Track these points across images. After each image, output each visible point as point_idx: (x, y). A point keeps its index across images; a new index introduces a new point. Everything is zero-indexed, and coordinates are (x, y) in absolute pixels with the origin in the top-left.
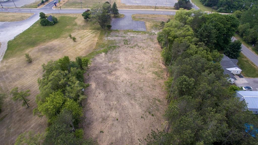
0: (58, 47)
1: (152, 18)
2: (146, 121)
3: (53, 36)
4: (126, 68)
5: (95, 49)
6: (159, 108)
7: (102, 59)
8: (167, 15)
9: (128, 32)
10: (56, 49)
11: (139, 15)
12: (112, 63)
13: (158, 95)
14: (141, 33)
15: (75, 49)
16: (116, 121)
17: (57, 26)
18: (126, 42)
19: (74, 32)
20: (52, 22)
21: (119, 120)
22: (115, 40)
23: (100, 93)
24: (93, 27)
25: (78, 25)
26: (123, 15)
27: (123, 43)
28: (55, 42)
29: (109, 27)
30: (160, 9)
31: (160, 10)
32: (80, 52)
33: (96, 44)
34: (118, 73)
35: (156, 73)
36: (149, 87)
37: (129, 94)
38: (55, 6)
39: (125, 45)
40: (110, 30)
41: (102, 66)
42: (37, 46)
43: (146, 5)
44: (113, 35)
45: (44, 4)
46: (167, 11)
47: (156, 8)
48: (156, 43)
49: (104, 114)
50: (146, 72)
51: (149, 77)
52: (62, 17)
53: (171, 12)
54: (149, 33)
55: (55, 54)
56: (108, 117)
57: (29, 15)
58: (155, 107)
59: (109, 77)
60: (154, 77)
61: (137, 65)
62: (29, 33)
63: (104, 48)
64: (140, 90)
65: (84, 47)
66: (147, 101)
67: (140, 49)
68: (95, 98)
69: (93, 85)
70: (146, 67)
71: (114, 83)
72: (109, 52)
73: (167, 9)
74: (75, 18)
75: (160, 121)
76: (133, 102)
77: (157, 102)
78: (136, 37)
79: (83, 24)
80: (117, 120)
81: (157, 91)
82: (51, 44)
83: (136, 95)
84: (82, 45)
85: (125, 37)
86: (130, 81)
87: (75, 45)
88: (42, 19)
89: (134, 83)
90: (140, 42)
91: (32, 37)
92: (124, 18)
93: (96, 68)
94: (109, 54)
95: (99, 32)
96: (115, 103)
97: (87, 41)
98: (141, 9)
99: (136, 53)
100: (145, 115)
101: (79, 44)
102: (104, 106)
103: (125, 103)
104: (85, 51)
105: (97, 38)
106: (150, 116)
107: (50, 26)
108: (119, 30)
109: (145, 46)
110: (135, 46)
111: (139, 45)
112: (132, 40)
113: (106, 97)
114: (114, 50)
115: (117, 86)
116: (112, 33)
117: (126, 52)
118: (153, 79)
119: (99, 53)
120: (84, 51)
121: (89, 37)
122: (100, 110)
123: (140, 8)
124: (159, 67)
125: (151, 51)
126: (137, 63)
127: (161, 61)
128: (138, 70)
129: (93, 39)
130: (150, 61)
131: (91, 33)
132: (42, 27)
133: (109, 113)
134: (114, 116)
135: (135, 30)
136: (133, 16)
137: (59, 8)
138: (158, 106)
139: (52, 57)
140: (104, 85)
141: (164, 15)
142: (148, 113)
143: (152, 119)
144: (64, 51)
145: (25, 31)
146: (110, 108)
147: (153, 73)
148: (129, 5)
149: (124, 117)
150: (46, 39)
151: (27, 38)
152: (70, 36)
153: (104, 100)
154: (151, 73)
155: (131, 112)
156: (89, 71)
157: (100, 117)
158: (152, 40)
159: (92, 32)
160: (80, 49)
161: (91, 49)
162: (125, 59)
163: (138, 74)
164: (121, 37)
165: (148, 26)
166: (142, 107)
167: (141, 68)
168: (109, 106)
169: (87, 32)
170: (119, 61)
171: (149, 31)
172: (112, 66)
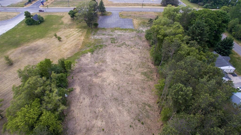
0: (42, 47)
1: (139, 15)
2: (135, 130)
3: (38, 36)
4: (113, 68)
5: (81, 49)
6: (150, 114)
7: (87, 59)
8: (155, 12)
9: (115, 30)
10: (40, 50)
11: (127, 12)
12: (98, 64)
13: (148, 98)
14: (129, 30)
15: (60, 49)
16: (102, 132)
17: (42, 25)
18: (113, 41)
19: (60, 31)
20: (38, 21)
21: (105, 130)
22: (101, 39)
23: (84, 99)
24: (80, 26)
25: (64, 24)
26: (110, 12)
27: (110, 42)
28: (40, 42)
29: (96, 25)
30: (147, 6)
31: (147, 8)
32: (65, 52)
33: (82, 43)
34: (104, 75)
35: (145, 74)
36: (138, 90)
37: (116, 99)
38: (42, 5)
39: (112, 44)
40: (96, 28)
41: (88, 68)
42: (20, 47)
43: (134, 2)
44: (100, 33)
45: (32, 3)
46: (154, 8)
47: (143, 5)
48: (144, 41)
49: (88, 123)
50: (134, 73)
51: (138, 79)
52: (48, 16)
53: (158, 9)
54: (137, 31)
55: (39, 54)
56: (93, 127)
57: (15, 14)
58: (144, 114)
59: (95, 80)
60: (143, 78)
61: (125, 66)
62: (14, 32)
63: (90, 48)
64: (128, 94)
65: (70, 47)
66: (136, 106)
67: (128, 48)
68: (79, 104)
69: (78, 89)
70: (134, 68)
71: (101, 87)
72: (95, 52)
73: (153, 6)
74: (62, 17)
75: (151, 130)
76: (120, 108)
77: (147, 107)
78: (123, 35)
79: (70, 23)
80: (103, 130)
81: (146, 94)
82: (35, 45)
83: (124, 99)
84: (67, 45)
85: (112, 35)
86: (117, 84)
87: (60, 45)
88: (27, 19)
89: (122, 86)
90: (128, 40)
91: (16, 37)
92: (111, 16)
93: (81, 70)
94: (95, 54)
95: (86, 30)
97: (73, 41)
98: (129, 6)
99: (124, 53)
100: (135, 124)
101: (64, 43)
102: (89, 114)
103: (112, 110)
104: (71, 51)
105: (84, 37)
106: (139, 125)
107: (36, 25)
108: (106, 28)
109: (133, 44)
110: (123, 45)
111: (127, 43)
112: (119, 38)
113: (91, 103)
114: (101, 50)
115: (103, 90)
116: (98, 32)
117: (113, 51)
118: (142, 80)
119: (84, 53)
120: (69, 51)
121: (75, 36)
122: (84, 118)
123: (127, 5)
124: (148, 67)
125: (139, 50)
126: (125, 63)
127: (149, 60)
128: (126, 71)
129: (79, 38)
130: (138, 60)
131: (77, 32)
132: (27, 26)
133: (94, 122)
134: (99, 126)
135: (123, 28)
136: (120, 14)
137: (46, 7)
138: (148, 112)
139: (35, 59)
140: (89, 89)
141: (151, 12)
142: (137, 121)
143: (142, 128)
144: (49, 51)
145: (9, 31)
146: (96, 116)
147: (142, 73)
148: (116, 2)
149: (111, 127)
150: (30, 39)
151: (10, 38)
152: (56, 35)
153: (89, 106)
154: (140, 74)
155: (118, 120)
156: (73, 73)
157: (84, 127)
158: (140, 38)
159: (79, 30)
160: (65, 49)
161: (76, 49)
162: (112, 59)
163: (126, 75)
164: (108, 35)
165: (135, 24)
166: (131, 113)
167: (128, 69)
168: (94, 114)
169: (73, 31)
170: (105, 61)
171: (137, 28)
172: (98, 67)
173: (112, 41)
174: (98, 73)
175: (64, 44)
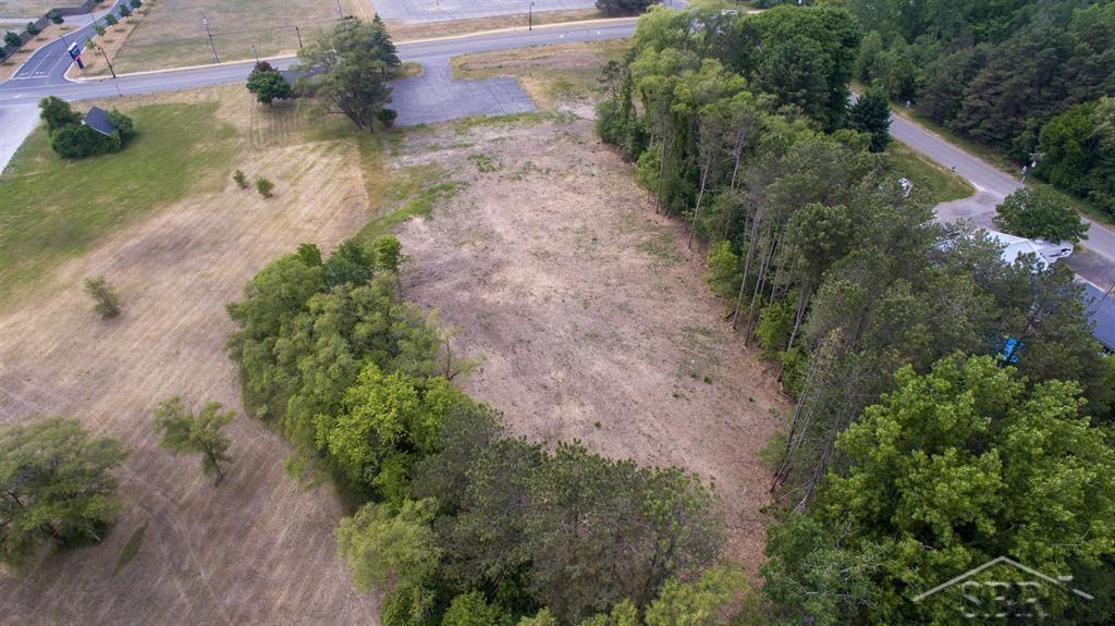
0: (205, 231)
1: (534, 59)
2: (694, 402)
3: (152, 195)
4: (533, 251)
5: (377, 210)
6: (719, 354)
7: (422, 241)
8: (587, 42)
9: (471, 124)
10: (200, 243)
11: (479, 55)
12: (472, 247)
13: (692, 313)
14: (522, 119)
15: (287, 223)
17: (140, 149)
18: (485, 163)
20: (114, 134)
21: (603, 424)
22: (434, 164)
23: (485, 359)
25: (241, 132)
26: (414, 64)
27: (474, 170)
28: (179, 216)
29: (388, 117)
30: (546, 23)
31: (549, 29)
33: (369, 190)
34: (515, 275)
35: (649, 247)
36: (649, 296)
37: (594, 336)
39: (485, 175)
40: (392, 129)
41: (440, 265)
42: (99, 246)
43: (487, 14)
44: (416, 145)
46: (576, 26)
48: (597, 147)
49: (539, 421)
50: (613, 251)
51: (632, 266)
52: (142, 110)
53: (594, 28)
56: (562, 426)
58: (701, 355)
60: (648, 262)
61: (571, 235)
63: (410, 201)
64: (625, 313)
65: (325, 211)
66: (666, 340)
67: (550, 178)
70: (603, 235)
71: (521, 312)
72: (438, 211)
73: (571, 19)
74: (212, 107)
75: (739, 391)
76: (620, 356)
77: (701, 338)
78: (512, 139)
79: (263, 124)
80: (598, 425)
81: (681, 303)
82: (164, 227)
83: (618, 332)
84: (310, 206)
85: (466, 146)
86: (572, 293)
87: (278, 211)
88: (62, 130)
89: (591, 297)
90: (535, 152)
91: (49, 213)
92: (421, 77)
94: (439, 218)
95: (352, 143)
96: (560, 374)
97: (322, 187)
98: (473, 31)
99: (545, 196)
100: (685, 387)
101: (291, 202)
102: (528, 397)
103: (596, 368)
104: (335, 225)
105: (358, 168)
106: (700, 387)
107: (107, 156)
108: (432, 124)
109: (562, 165)
110: (525, 171)
111: (537, 163)
112: (502, 152)
113: (515, 364)
114: (454, 200)
115: (537, 320)
116: (407, 141)
117: (502, 197)
118: (648, 268)
119: (398, 222)
120: (331, 224)
121: (322, 170)
122: (518, 411)
124: (649, 227)
125: (594, 179)
126: (565, 229)
127: (644, 204)
128: (583, 250)
129: (342, 175)
130: (607, 211)
131: (319, 154)
132: (69, 165)
133: (557, 411)
134: (578, 418)
135: (494, 114)
136: (456, 64)
137: (101, 73)
138: (710, 349)
140: (486, 328)
141: (573, 44)
142: (688, 379)
143: (712, 391)
144: (245, 240)
146: (553, 396)
147: (640, 248)
148: (416, 22)
149: (617, 412)
150: (123, 212)
152: (240, 178)
153: (515, 375)
154: (632, 250)
155: (630, 388)
158: (576, 139)
159: (323, 149)
160: (310, 220)
161: (356, 213)
162: (513, 223)
163: (589, 263)
164: (453, 147)
165: (535, 93)
166: (659, 364)
167: (588, 243)
168: (544, 391)
169: (302, 154)
170: (493, 233)
171: (548, 108)
172: (477, 257)
173: (479, 164)
174: (486, 274)
175: (293, 206)
